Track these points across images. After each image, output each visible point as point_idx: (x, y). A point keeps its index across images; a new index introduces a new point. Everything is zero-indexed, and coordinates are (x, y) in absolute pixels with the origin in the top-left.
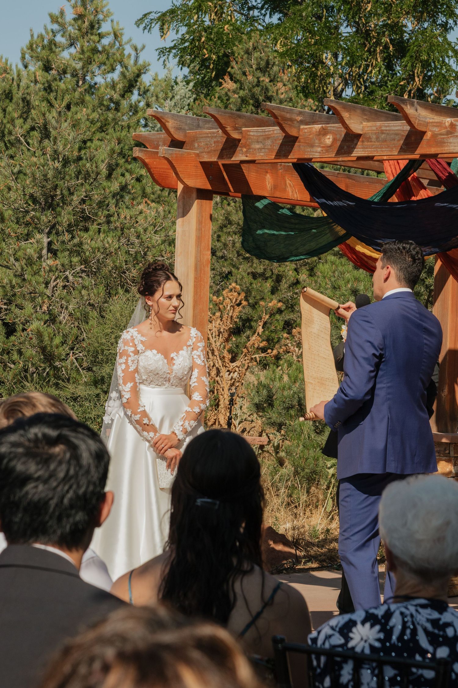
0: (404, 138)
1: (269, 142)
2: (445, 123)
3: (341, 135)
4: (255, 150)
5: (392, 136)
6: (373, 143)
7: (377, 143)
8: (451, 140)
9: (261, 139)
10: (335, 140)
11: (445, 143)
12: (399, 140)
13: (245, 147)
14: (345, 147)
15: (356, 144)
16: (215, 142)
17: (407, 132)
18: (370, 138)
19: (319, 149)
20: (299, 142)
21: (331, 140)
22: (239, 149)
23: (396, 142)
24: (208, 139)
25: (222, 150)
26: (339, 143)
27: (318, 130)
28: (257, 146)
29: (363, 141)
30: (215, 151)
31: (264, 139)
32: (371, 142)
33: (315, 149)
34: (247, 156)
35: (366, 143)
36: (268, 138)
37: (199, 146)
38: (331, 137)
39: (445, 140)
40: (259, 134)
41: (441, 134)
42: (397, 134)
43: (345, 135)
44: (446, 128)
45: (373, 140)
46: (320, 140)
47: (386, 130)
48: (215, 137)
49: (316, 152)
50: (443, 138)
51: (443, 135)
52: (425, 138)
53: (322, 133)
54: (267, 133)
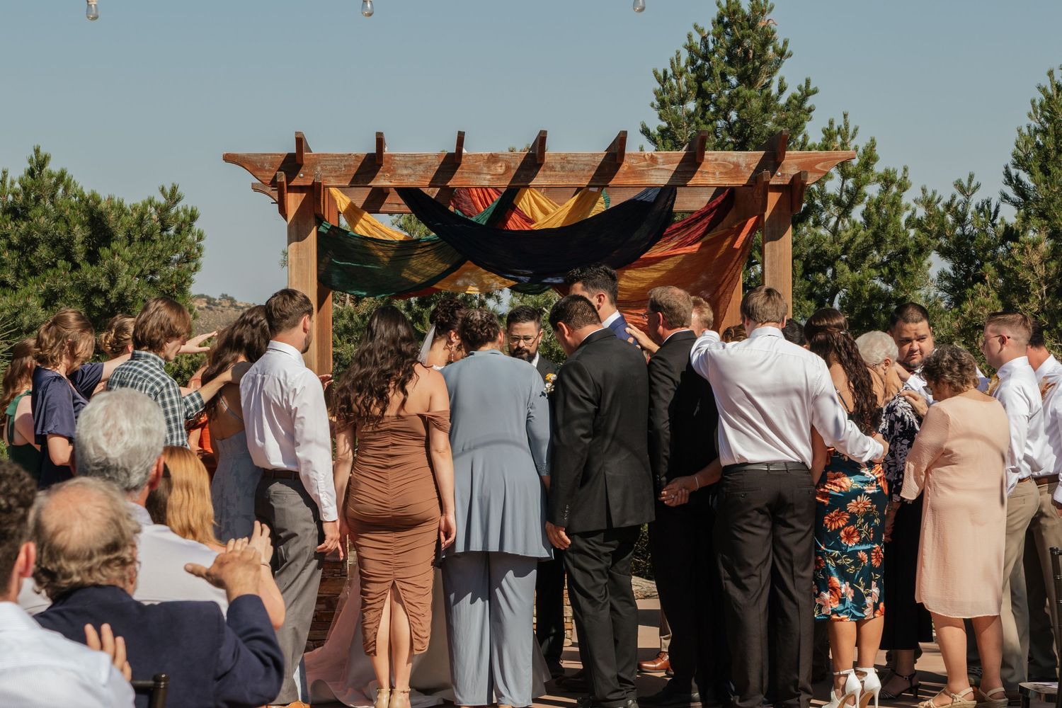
0: (596, 169)
1: (422, 167)
2: (644, 156)
3: (516, 164)
4: (402, 175)
5: (582, 167)
6: (557, 173)
7: (562, 173)
8: (653, 172)
9: (410, 164)
10: (508, 168)
11: (645, 175)
12: (589, 171)
13: (388, 172)
14: (522, 176)
15: (537, 173)
16: (345, 166)
17: (599, 164)
18: (553, 167)
19: (489, 177)
20: (462, 169)
21: (504, 168)
22: (378, 174)
23: (585, 173)
24: (336, 163)
25: (356, 174)
26: (513, 172)
27: (486, 158)
28: (405, 172)
29: (544, 171)
30: (346, 175)
31: (415, 164)
32: (555, 171)
33: (482, 176)
34: (391, 182)
35: (548, 173)
36: (420, 164)
37: (322, 169)
38: (504, 165)
39: (646, 173)
40: (407, 159)
41: (639, 166)
42: (587, 165)
43: (522, 164)
44: (645, 160)
45: (557, 169)
46: (489, 167)
47: (573, 161)
48: (346, 160)
49: (485, 180)
50: (643, 170)
51: (643, 167)
52: (621, 169)
53: (492, 160)
54: (417, 158)
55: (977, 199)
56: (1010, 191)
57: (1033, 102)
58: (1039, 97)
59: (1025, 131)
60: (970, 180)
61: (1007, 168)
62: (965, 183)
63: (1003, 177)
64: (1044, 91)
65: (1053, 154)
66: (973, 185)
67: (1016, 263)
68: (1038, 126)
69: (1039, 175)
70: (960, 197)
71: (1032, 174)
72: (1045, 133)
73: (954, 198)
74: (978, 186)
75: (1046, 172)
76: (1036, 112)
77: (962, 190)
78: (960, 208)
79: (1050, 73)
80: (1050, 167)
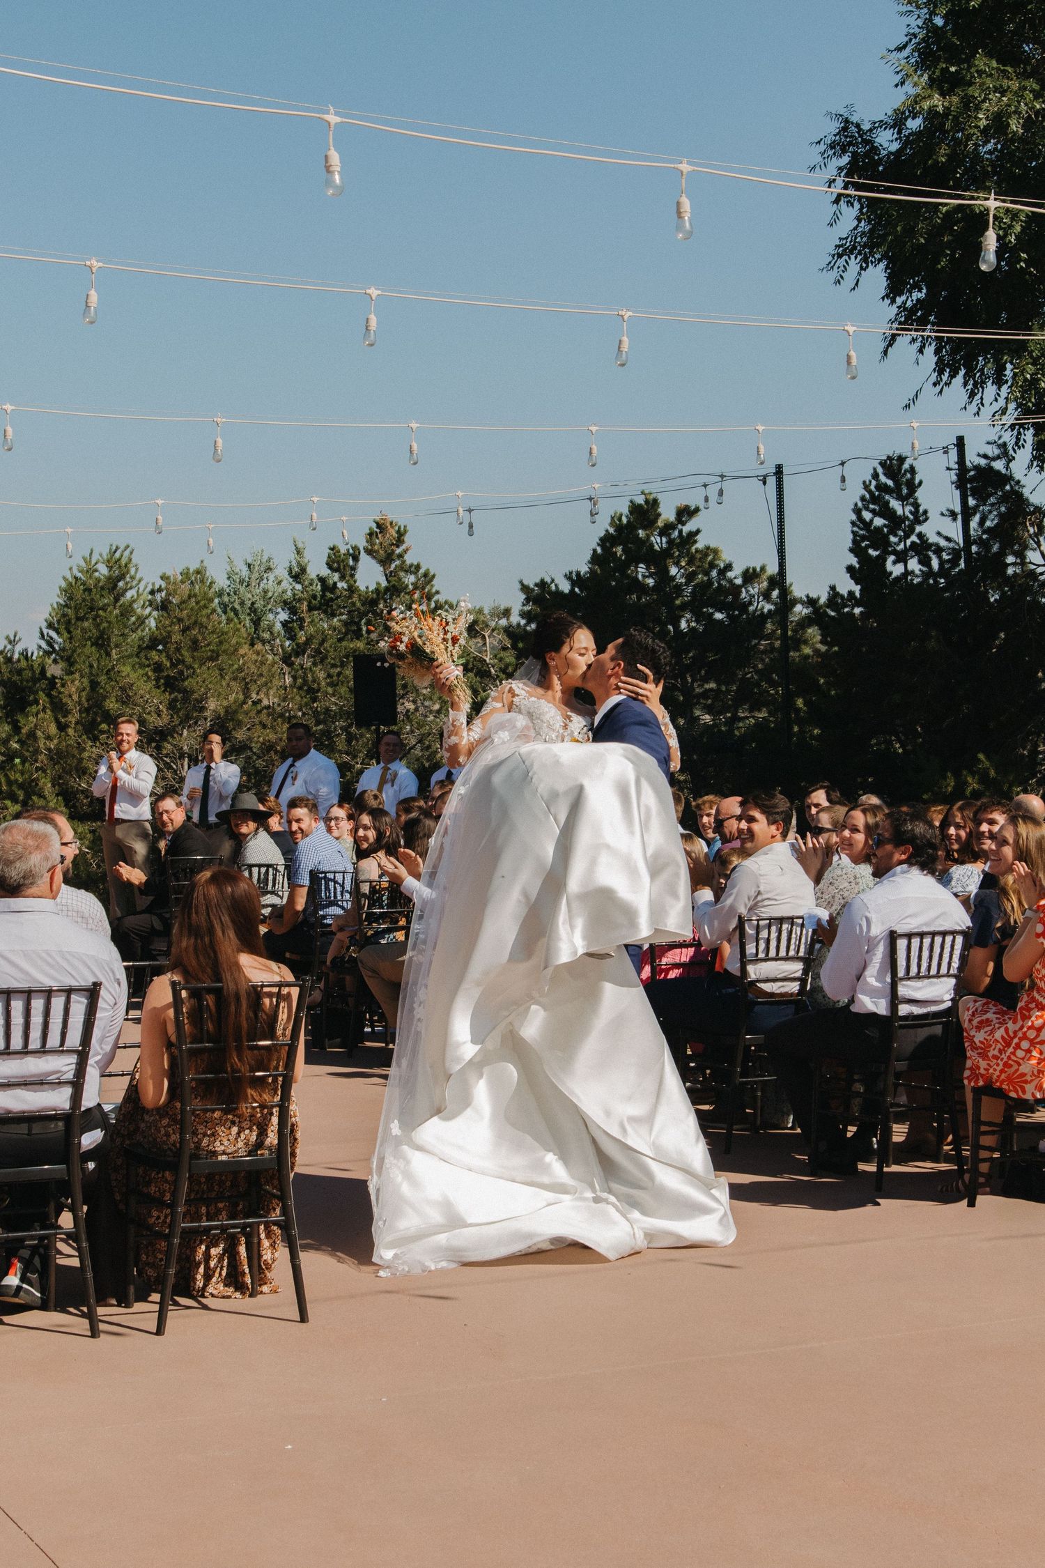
55: (19, 648)
56: (44, 645)
57: (60, 587)
58: (64, 585)
59: (55, 606)
60: (15, 636)
61: (41, 629)
62: (12, 639)
63: (39, 635)
64: (64, 578)
65: (73, 621)
66: (17, 639)
67: (60, 693)
68: (62, 602)
69: (66, 635)
70: (9, 647)
71: (58, 633)
72: (67, 606)
73: (5, 647)
74: (20, 639)
75: (69, 632)
76: (61, 594)
77: (10, 642)
78: (9, 655)
79: (71, 569)
80: (72, 629)
